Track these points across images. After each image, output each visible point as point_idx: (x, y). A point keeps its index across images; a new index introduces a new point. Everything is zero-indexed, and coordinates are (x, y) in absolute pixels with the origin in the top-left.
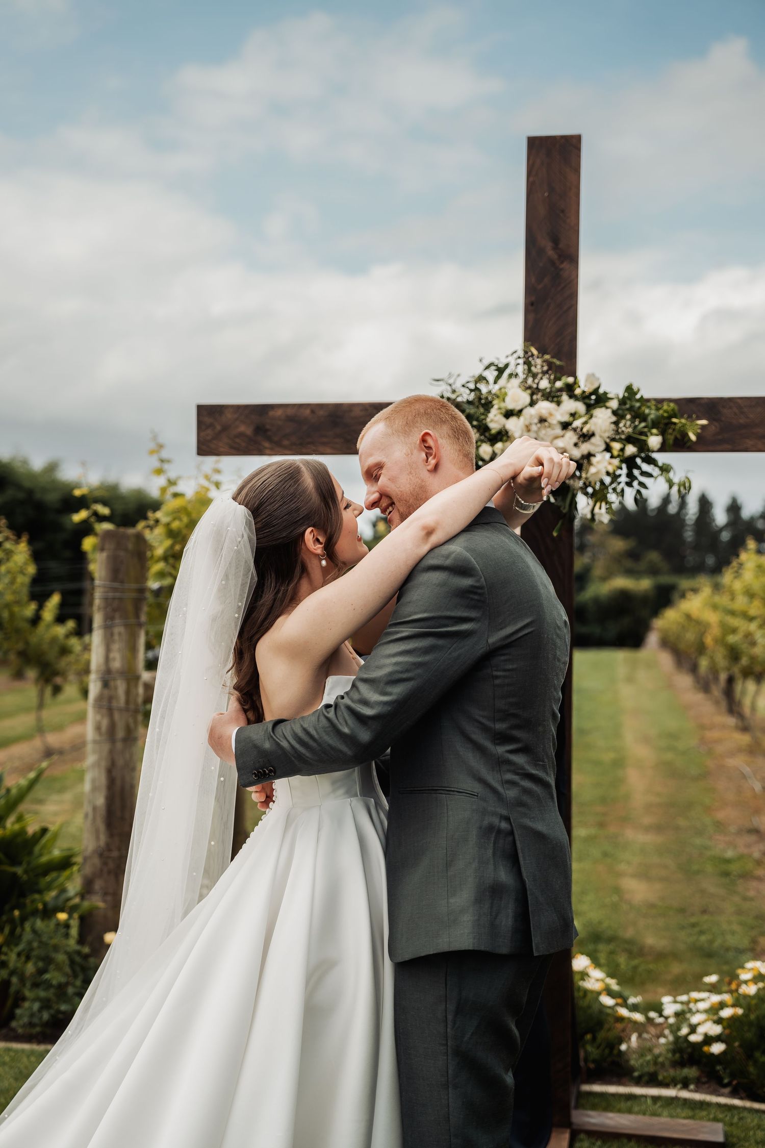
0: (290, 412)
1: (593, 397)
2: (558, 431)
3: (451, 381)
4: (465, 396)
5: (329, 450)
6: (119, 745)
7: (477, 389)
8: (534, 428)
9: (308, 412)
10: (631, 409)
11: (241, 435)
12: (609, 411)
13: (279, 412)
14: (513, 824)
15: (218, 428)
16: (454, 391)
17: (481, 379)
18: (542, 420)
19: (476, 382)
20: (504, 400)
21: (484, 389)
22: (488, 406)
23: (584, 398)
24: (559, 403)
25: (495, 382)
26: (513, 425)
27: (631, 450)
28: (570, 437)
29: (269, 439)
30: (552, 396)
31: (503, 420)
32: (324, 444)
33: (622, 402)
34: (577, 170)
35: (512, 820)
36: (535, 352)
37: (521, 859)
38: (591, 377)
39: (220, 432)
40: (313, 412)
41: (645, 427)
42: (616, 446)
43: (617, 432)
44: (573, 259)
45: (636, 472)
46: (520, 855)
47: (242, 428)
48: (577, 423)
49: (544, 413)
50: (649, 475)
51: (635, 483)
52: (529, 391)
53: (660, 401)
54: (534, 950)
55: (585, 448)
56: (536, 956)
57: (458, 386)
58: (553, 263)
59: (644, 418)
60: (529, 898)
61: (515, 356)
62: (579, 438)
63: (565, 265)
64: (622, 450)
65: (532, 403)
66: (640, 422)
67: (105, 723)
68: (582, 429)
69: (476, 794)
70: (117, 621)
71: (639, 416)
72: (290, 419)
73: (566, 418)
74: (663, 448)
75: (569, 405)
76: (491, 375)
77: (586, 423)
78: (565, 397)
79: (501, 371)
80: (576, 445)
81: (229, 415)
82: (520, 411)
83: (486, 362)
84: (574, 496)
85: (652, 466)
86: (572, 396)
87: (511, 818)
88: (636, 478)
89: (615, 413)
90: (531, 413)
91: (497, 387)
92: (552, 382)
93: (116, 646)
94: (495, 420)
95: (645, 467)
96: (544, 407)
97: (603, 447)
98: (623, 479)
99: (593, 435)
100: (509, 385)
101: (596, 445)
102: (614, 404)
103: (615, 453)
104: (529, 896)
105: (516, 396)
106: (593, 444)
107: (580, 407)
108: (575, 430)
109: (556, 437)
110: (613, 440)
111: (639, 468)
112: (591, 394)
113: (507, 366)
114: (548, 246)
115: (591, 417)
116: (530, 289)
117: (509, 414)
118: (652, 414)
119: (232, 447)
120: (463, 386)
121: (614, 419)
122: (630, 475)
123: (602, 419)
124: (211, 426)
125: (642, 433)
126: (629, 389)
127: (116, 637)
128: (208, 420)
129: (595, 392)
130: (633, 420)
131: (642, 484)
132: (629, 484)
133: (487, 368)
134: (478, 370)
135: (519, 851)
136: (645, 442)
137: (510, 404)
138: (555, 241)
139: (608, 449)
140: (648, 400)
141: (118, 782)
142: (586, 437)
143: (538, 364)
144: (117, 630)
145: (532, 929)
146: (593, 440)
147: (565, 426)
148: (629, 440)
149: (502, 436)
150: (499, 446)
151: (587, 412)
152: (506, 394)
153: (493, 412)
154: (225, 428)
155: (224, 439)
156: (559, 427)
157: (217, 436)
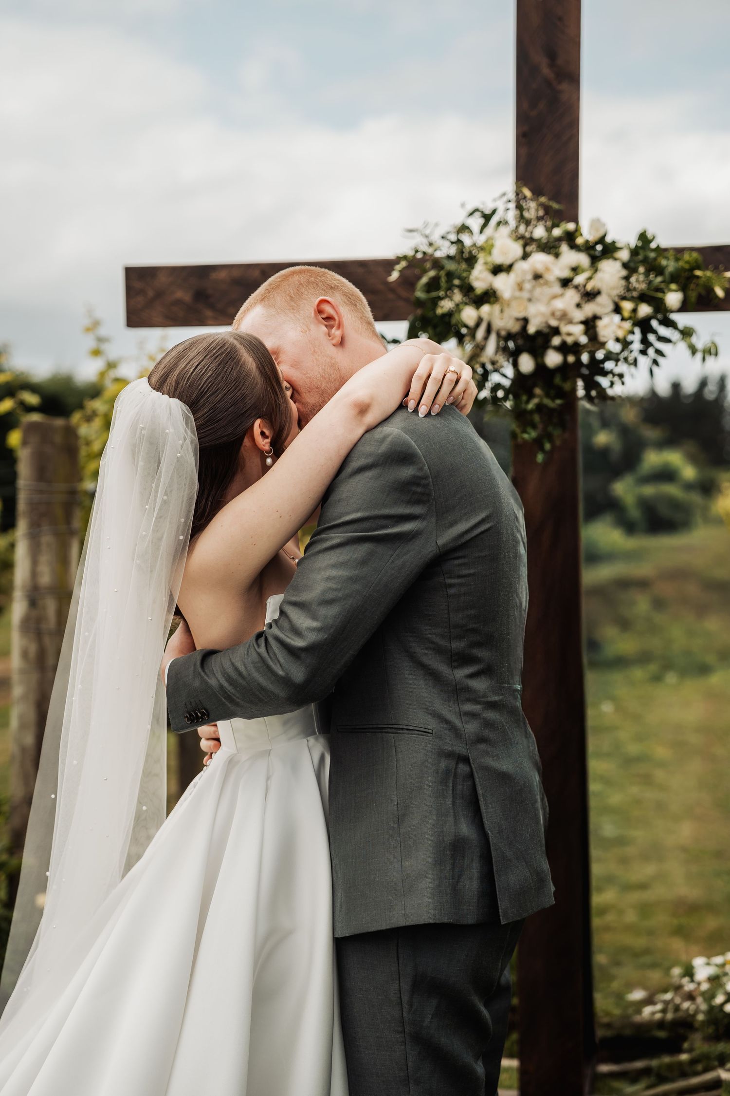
0: (236, 273)
1: (599, 248)
2: (557, 289)
3: (427, 232)
4: (445, 250)
7: (459, 242)
8: (527, 286)
10: (645, 261)
11: (178, 302)
12: (617, 265)
13: (223, 275)
14: (473, 766)
15: (151, 293)
16: (431, 244)
17: (464, 228)
18: (537, 277)
19: (458, 233)
20: (490, 253)
21: (467, 240)
22: (471, 261)
23: (588, 248)
24: (557, 255)
25: (481, 232)
26: (503, 284)
27: (645, 310)
28: (571, 296)
29: (212, 307)
30: (550, 247)
31: (489, 277)
33: (634, 252)
35: (471, 761)
36: (527, 192)
37: (483, 807)
38: (596, 223)
39: (153, 299)
41: (662, 282)
42: (627, 306)
43: (628, 289)
44: (574, 78)
45: (651, 337)
46: (482, 803)
47: (180, 294)
48: (579, 279)
49: (540, 268)
50: (666, 340)
51: (651, 351)
52: (521, 242)
53: (679, 252)
54: (501, 917)
55: (590, 309)
56: (503, 925)
57: (436, 237)
58: (549, 84)
59: (660, 271)
60: (493, 854)
61: (505, 199)
62: (582, 297)
63: (564, 86)
64: (635, 311)
65: (525, 256)
66: (656, 276)
68: (585, 286)
69: (430, 731)
70: (45, 529)
71: (654, 268)
72: (237, 282)
73: (566, 274)
74: (684, 308)
75: (570, 257)
76: (475, 223)
77: (590, 278)
78: (564, 248)
79: (487, 218)
80: (578, 306)
81: (163, 279)
82: (511, 266)
83: (470, 207)
85: (671, 329)
86: (573, 246)
87: (470, 758)
88: (651, 345)
89: (625, 265)
90: (524, 268)
91: (483, 238)
92: (549, 230)
93: (44, 559)
94: (480, 278)
95: (663, 331)
96: (540, 260)
97: (611, 307)
98: (637, 346)
99: (599, 293)
100: (497, 235)
101: (602, 305)
102: (624, 255)
103: (626, 314)
104: (493, 853)
105: (506, 249)
106: (599, 305)
107: (583, 259)
108: (576, 287)
109: (555, 297)
110: (624, 298)
111: (655, 332)
112: (597, 243)
113: (494, 212)
114: (543, 62)
115: (596, 271)
116: (522, 118)
117: (497, 270)
118: (670, 265)
119: (166, 316)
120: (443, 237)
121: (624, 273)
122: (645, 342)
123: (610, 274)
124: (142, 292)
125: (659, 290)
126: (643, 237)
127: (44, 548)
128: (138, 285)
129: (601, 241)
130: (647, 274)
131: (659, 352)
132: (644, 352)
133: (471, 214)
134: (460, 218)
135: (481, 798)
136: (662, 300)
137: (498, 257)
138: (552, 55)
139: (617, 310)
140: (666, 250)
142: (590, 296)
143: (532, 209)
145: (498, 892)
146: (600, 299)
147: (565, 283)
148: (643, 298)
149: (489, 296)
150: (486, 309)
151: (591, 265)
152: (493, 246)
153: (479, 269)
154: (159, 294)
155: (159, 307)
156: (557, 285)
157: (149, 304)
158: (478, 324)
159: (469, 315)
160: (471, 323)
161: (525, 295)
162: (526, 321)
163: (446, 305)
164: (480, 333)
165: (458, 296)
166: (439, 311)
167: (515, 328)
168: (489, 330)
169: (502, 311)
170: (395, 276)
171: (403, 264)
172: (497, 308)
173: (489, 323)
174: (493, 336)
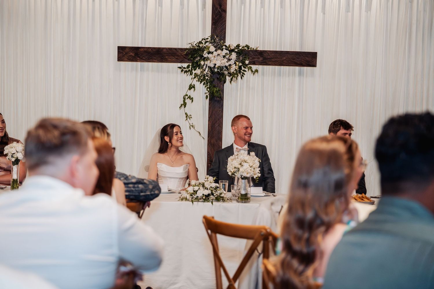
0: (146, 50)
5: (156, 61)
7: (199, 46)
8: (216, 57)
9: (150, 50)
11: (131, 55)
13: (142, 50)
15: (124, 53)
16: (193, 46)
18: (218, 55)
19: (199, 44)
21: (201, 45)
22: (204, 50)
24: (222, 51)
25: (205, 44)
26: (210, 56)
27: (241, 64)
28: (226, 60)
29: (139, 57)
30: (221, 49)
31: (207, 54)
32: (155, 59)
36: (215, 36)
39: (125, 55)
40: (152, 50)
42: (237, 63)
43: (237, 59)
44: (225, 11)
47: (131, 54)
48: (227, 57)
49: (219, 53)
50: (245, 71)
51: (241, 73)
52: (215, 47)
55: (230, 63)
58: (220, 12)
62: (228, 60)
64: (239, 64)
65: (216, 51)
68: (229, 58)
72: (145, 52)
73: (224, 54)
74: (250, 63)
75: (225, 51)
76: (203, 42)
78: (224, 49)
80: (227, 62)
81: (127, 50)
82: (213, 52)
84: (226, 76)
85: (246, 68)
86: (226, 49)
89: (236, 53)
90: (215, 53)
94: (205, 55)
95: (244, 69)
96: (219, 51)
97: (234, 63)
98: (238, 72)
99: (231, 59)
100: (209, 45)
102: (236, 51)
103: (237, 65)
105: (212, 49)
107: (228, 52)
109: (222, 60)
110: (236, 61)
111: (242, 69)
113: (208, 39)
114: (218, 7)
116: (213, 19)
117: (209, 53)
119: (128, 59)
121: (236, 55)
123: (234, 56)
124: (122, 52)
125: (244, 60)
131: (243, 73)
133: (202, 40)
134: (200, 40)
136: (245, 62)
137: (210, 50)
138: (220, 6)
139: (235, 63)
142: (229, 60)
146: (231, 61)
147: (224, 57)
148: (240, 62)
149: (207, 59)
150: (206, 62)
151: (230, 53)
152: (209, 48)
153: (205, 52)
154: (126, 53)
155: (126, 57)
156: (222, 57)
157: (123, 56)
158: (204, 65)
159: (202, 63)
160: (202, 65)
161: (216, 59)
162: (215, 64)
163: (196, 60)
164: (205, 67)
165: (199, 58)
167: (213, 66)
169: (210, 62)
171: (187, 50)
172: (209, 61)
173: (207, 65)
174: (207, 67)
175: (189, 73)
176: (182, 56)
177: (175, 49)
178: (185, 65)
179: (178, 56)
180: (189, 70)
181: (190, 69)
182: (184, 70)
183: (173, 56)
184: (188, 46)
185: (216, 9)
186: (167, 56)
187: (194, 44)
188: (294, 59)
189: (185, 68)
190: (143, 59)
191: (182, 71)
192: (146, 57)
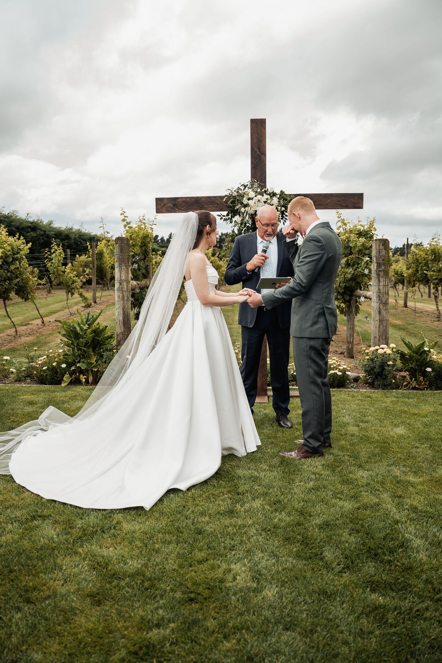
0: (183, 200)
1: (272, 194)
2: (263, 204)
4: (235, 194)
6: (126, 302)
7: (239, 192)
8: (257, 203)
9: (189, 199)
10: (283, 197)
11: (169, 206)
13: (180, 200)
15: (162, 204)
17: (239, 188)
18: (259, 201)
19: (238, 190)
20: (248, 195)
21: (241, 192)
22: (243, 196)
23: (270, 194)
24: (263, 196)
25: (244, 190)
26: (250, 202)
27: (283, 209)
29: (178, 208)
30: (261, 194)
31: (247, 201)
32: (194, 209)
33: (280, 195)
34: (265, 129)
36: (255, 181)
37: (326, 315)
38: (271, 188)
39: (163, 206)
40: (191, 199)
42: (279, 208)
43: (279, 204)
44: (265, 154)
45: (284, 215)
47: (169, 205)
49: (260, 199)
52: (254, 192)
53: (290, 195)
54: (330, 336)
58: (259, 155)
59: (286, 200)
61: (249, 182)
63: (262, 156)
64: (281, 209)
65: (256, 196)
67: (121, 295)
69: (315, 299)
70: (123, 265)
71: (285, 199)
72: (184, 202)
73: (265, 200)
75: (266, 196)
76: (242, 188)
77: (271, 201)
78: (264, 194)
79: (245, 187)
81: (165, 201)
82: (253, 198)
83: (241, 184)
86: (267, 194)
87: (323, 305)
89: (278, 198)
90: (255, 199)
91: (244, 191)
92: (261, 190)
93: (123, 273)
94: (245, 201)
96: (259, 197)
98: (280, 217)
99: (273, 205)
100: (249, 191)
102: (278, 196)
103: (279, 210)
104: (328, 324)
105: (252, 194)
107: (269, 197)
108: (268, 204)
110: (278, 206)
111: (285, 214)
113: (247, 185)
114: (257, 150)
116: (252, 163)
117: (249, 199)
118: (288, 198)
119: (166, 210)
121: (278, 200)
122: (282, 216)
123: (275, 200)
124: (160, 204)
125: (286, 204)
126: (281, 191)
127: (123, 270)
128: (159, 202)
129: (273, 192)
130: (283, 200)
131: (285, 218)
133: (241, 186)
134: (239, 186)
135: (326, 313)
137: (250, 196)
138: (259, 149)
140: (287, 195)
141: (126, 312)
143: (256, 185)
144: (123, 268)
145: (329, 332)
147: (265, 202)
148: (283, 206)
149: (247, 205)
150: (247, 208)
151: (271, 198)
152: (249, 193)
153: (245, 199)
154: (164, 205)
155: (165, 208)
156: (263, 203)
157: (162, 207)
159: (243, 210)
160: (243, 212)
161: (256, 205)
163: (237, 207)
164: (245, 214)
165: (239, 205)
166: (235, 209)
167: (253, 213)
168: (247, 214)
169: (251, 209)
170: (224, 200)
171: (226, 197)
172: (249, 208)
173: (247, 212)
174: (248, 214)
175: (229, 221)
176: (222, 204)
177: (214, 197)
178: (225, 213)
179: (217, 204)
180: (229, 218)
181: (230, 216)
182: (224, 218)
183: (212, 205)
184: (227, 193)
185: (255, 152)
186: (206, 204)
187: (233, 191)
188: (339, 202)
189: (224, 216)
190: (182, 210)
191: (221, 219)
192: (185, 207)
